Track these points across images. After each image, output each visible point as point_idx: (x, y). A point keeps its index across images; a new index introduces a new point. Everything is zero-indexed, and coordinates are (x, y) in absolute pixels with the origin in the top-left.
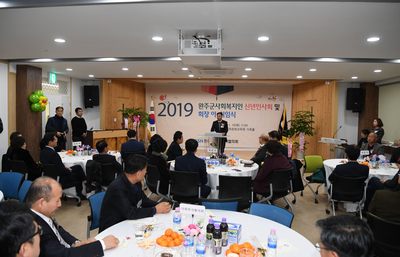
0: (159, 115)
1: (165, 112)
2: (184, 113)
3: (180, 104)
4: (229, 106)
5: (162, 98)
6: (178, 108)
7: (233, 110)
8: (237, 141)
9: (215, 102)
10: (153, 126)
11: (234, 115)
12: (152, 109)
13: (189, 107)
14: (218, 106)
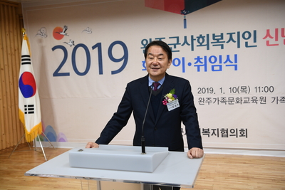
0: (56, 74)
1: (68, 67)
2: (109, 65)
3: (98, 46)
4: (218, 40)
5: (58, 35)
6: (94, 54)
7: (230, 49)
8: (244, 133)
9: (182, 33)
10: (30, 101)
11: (233, 62)
12: (27, 60)
13: (118, 52)
14: (190, 42)
